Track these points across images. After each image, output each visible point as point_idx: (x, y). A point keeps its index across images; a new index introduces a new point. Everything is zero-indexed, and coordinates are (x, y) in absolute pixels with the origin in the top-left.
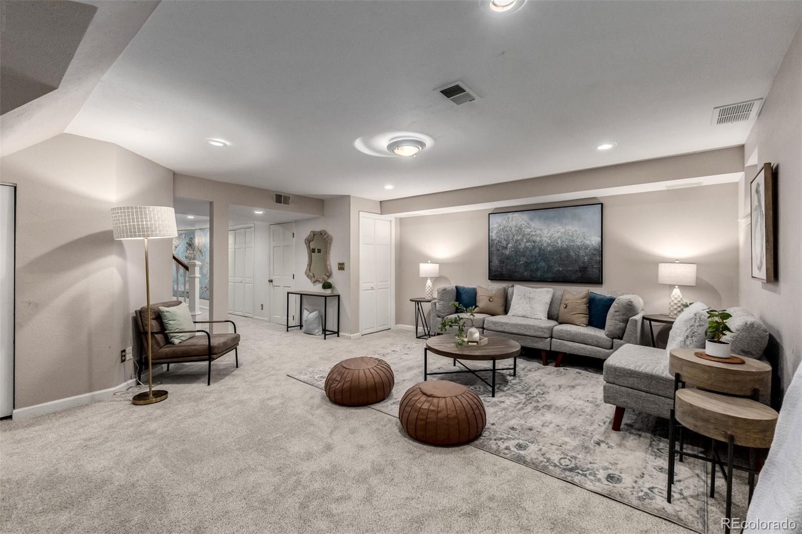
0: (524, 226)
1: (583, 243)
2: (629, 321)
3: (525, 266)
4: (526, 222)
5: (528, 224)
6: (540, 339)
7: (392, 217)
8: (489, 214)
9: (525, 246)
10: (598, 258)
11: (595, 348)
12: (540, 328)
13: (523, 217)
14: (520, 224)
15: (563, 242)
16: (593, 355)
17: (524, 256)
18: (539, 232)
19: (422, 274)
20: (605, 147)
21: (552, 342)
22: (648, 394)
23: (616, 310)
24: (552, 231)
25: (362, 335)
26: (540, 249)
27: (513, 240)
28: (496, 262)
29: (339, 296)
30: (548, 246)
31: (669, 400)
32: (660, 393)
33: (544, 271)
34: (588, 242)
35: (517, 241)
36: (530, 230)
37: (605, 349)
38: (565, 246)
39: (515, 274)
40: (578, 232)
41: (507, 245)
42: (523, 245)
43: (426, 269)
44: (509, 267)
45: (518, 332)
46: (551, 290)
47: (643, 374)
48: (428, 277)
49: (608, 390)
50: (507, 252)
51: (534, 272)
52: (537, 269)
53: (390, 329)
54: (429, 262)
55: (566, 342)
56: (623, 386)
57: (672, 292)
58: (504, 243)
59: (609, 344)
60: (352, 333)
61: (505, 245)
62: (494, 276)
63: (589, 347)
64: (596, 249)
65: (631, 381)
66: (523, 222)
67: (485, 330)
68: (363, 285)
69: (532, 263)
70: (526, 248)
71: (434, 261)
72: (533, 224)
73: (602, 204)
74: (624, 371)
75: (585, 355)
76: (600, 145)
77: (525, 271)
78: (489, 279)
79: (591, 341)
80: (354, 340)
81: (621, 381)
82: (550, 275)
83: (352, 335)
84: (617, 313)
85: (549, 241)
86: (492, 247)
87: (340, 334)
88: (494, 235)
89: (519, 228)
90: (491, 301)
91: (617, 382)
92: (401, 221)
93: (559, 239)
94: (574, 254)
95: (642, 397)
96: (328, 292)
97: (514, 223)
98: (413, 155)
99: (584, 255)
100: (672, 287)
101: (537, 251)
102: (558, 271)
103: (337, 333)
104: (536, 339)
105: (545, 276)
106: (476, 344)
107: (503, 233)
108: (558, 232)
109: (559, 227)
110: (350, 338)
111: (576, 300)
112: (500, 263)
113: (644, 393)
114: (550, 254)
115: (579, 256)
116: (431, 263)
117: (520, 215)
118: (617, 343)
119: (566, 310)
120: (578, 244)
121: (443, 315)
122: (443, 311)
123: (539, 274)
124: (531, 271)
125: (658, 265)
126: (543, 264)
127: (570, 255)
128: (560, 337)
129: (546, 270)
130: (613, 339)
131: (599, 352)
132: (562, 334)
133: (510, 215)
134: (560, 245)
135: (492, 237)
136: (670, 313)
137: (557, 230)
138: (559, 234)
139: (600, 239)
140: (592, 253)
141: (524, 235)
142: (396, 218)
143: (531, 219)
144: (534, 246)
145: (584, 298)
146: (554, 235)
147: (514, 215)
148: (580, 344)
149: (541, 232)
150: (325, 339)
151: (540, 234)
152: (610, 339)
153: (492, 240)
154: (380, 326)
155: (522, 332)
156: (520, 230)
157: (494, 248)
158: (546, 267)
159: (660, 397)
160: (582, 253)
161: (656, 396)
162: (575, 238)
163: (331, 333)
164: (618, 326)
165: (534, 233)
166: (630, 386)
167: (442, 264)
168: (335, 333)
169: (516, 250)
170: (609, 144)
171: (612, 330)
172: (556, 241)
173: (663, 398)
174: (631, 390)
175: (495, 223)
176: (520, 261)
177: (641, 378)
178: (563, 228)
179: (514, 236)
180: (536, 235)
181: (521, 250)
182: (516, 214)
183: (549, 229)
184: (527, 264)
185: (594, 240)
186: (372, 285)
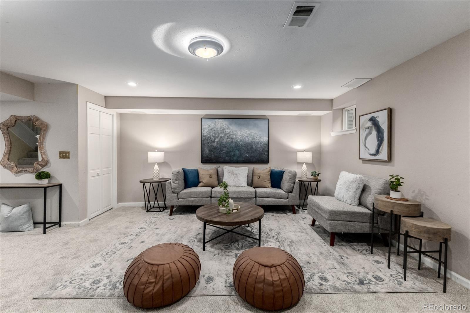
0: (225, 128)
1: (259, 140)
2: (296, 183)
3: (226, 154)
4: (227, 125)
5: (228, 127)
6: (250, 199)
7: (115, 111)
8: (202, 118)
9: (226, 141)
10: (267, 149)
11: (279, 199)
12: (250, 192)
13: (225, 122)
14: (223, 126)
15: (249, 139)
16: (279, 204)
17: (226, 147)
18: (235, 133)
19: (150, 160)
20: (297, 87)
21: (257, 200)
22: (351, 222)
23: (290, 177)
24: (242, 133)
25: (90, 220)
26: (236, 143)
27: (218, 136)
28: (207, 151)
29: (60, 186)
30: (240, 142)
31: (359, 223)
32: (356, 220)
33: (238, 156)
34: (262, 140)
35: (221, 137)
36: (230, 131)
37: (285, 199)
38: (250, 142)
39: (220, 159)
40: (257, 134)
41: (215, 140)
42: (225, 140)
43: (154, 156)
44: (216, 154)
45: (237, 196)
46: (247, 168)
47: (349, 212)
48: (155, 163)
49: (332, 224)
50: (215, 144)
51: (232, 157)
52: (234, 156)
53: (112, 208)
54: (156, 150)
55: (265, 198)
56: (339, 221)
57: (303, 166)
58: (213, 139)
59: (286, 196)
60: (80, 219)
61: (213, 140)
62: (205, 160)
63: (277, 199)
64: (266, 144)
65: (343, 217)
66: (225, 126)
67: (212, 198)
68: (91, 172)
69: (231, 152)
70: (227, 142)
71: (160, 150)
72: (231, 127)
73: (269, 119)
74: (340, 212)
75: (275, 204)
76: (295, 86)
77: (226, 157)
78: (202, 163)
79: (278, 196)
80: (85, 226)
81: (338, 218)
82: (242, 159)
83: (80, 222)
84: (290, 179)
85: (241, 139)
86: (204, 141)
87: (63, 223)
88: (205, 133)
89: (223, 129)
90: (211, 178)
91: (336, 219)
92: (121, 116)
93: (247, 138)
94: (255, 147)
95: (348, 224)
96: (45, 182)
97: (219, 126)
98: (207, 59)
99: (260, 147)
100: (302, 164)
101: (234, 144)
102: (246, 156)
103: (59, 224)
104: (248, 199)
105: (239, 160)
106: (237, 210)
107: (212, 132)
108: (246, 133)
109: (247, 131)
110: (79, 226)
111: (265, 173)
112: (210, 152)
113: (349, 222)
114: (242, 146)
115: (257, 148)
116: (157, 151)
117: (223, 121)
118: (290, 195)
119: (259, 179)
120: (257, 141)
121: (178, 191)
122: (178, 188)
123: (235, 158)
124: (230, 156)
125: (297, 153)
126: (237, 152)
127: (252, 147)
128: (262, 196)
129: (239, 156)
130: (288, 193)
131: (282, 201)
132: (263, 194)
133: (217, 120)
134: (247, 141)
135: (204, 134)
136: (302, 177)
137: (246, 132)
138: (247, 135)
139: (268, 138)
140: (264, 146)
141: (225, 134)
142: (117, 113)
143: (230, 124)
144: (232, 141)
145: (269, 172)
146: (244, 135)
147: (219, 121)
148: (272, 199)
149: (236, 133)
150: (45, 233)
151: (236, 134)
152: (287, 193)
153: (204, 136)
154: (105, 208)
155: (239, 196)
156: (223, 130)
157: (205, 141)
158: (239, 154)
159: (355, 223)
160: (259, 146)
161: (354, 223)
162: (255, 137)
163: (52, 224)
164: (291, 186)
165: (232, 133)
166: (342, 220)
167: (166, 152)
168: (55, 224)
169: (221, 144)
170: (300, 86)
171: (288, 189)
172: (245, 138)
173: (357, 223)
174: (343, 222)
175: (206, 125)
176: (223, 151)
177: (347, 215)
178: (249, 131)
179: (219, 134)
180: (233, 134)
181: (224, 143)
182: (221, 120)
183: (241, 131)
184: (227, 153)
185: (265, 139)
186: (98, 171)
